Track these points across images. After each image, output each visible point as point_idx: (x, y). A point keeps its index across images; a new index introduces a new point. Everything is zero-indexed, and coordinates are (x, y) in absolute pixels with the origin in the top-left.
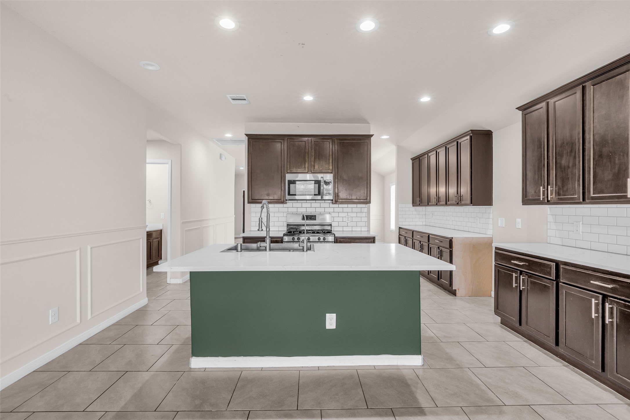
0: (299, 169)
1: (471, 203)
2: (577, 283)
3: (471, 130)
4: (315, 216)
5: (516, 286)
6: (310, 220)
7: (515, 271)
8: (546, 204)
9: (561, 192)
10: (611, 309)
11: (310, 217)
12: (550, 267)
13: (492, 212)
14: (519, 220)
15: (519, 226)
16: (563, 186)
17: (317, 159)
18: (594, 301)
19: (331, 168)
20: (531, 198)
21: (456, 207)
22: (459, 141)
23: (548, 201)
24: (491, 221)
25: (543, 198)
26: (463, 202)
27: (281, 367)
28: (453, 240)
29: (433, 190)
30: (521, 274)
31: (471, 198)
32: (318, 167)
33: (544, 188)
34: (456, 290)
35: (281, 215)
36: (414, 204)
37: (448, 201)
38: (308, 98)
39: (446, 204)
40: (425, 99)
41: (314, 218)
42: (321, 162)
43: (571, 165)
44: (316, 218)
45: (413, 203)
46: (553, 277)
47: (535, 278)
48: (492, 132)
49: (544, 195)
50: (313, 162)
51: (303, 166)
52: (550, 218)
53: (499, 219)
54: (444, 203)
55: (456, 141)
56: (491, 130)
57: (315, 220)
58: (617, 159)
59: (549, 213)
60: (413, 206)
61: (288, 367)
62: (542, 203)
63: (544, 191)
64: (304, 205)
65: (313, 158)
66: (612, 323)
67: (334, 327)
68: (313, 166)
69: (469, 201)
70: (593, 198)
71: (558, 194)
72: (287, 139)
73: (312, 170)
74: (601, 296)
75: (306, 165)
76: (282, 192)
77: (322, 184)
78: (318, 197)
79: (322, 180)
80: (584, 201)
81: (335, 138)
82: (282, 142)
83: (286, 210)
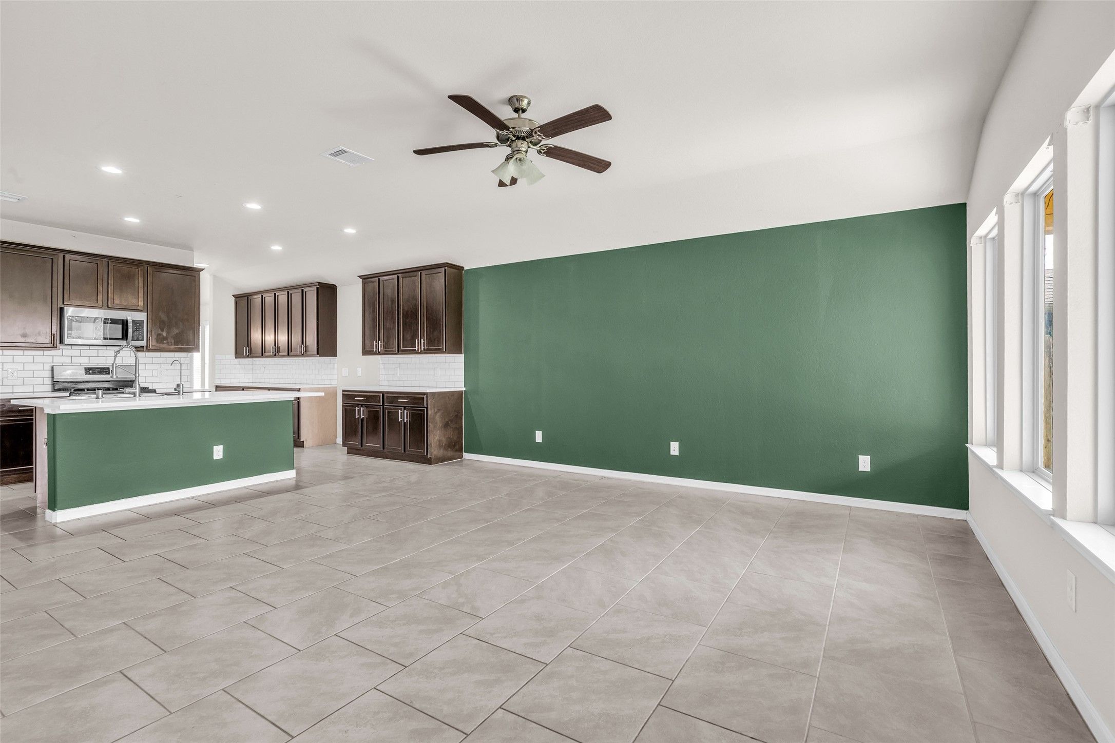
0: (86, 301)
1: (318, 354)
2: (393, 403)
3: (318, 282)
4: (108, 368)
5: (359, 417)
6: (99, 374)
7: (358, 405)
8: (378, 354)
9: (387, 346)
10: (407, 413)
11: (99, 370)
12: (378, 397)
13: (336, 362)
14: (359, 369)
15: (359, 374)
16: (388, 341)
17: (118, 290)
18: (400, 412)
19: (141, 304)
20: (368, 350)
21: (301, 358)
22: (305, 290)
23: (379, 352)
24: (335, 372)
25: (376, 350)
26: (308, 353)
29: (270, 338)
30: (361, 407)
31: (318, 349)
32: (120, 302)
33: (376, 342)
34: (303, 441)
36: (238, 354)
37: (291, 352)
39: (288, 355)
41: (106, 372)
42: (125, 294)
43: (392, 327)
44: (109, 371)
45: (236, 353)
46: (381, 405)
47: (371, 408)
48: (337, 287)
49: (376, 348)
50: (111, 293)
51: (95, 298)
52: (381, 366)
53: (343, 369)
54: (286, 353)
55: (302, 288)
56: (335, 284)
57: (109, 374)
59: (380, 362)
60: (236, 358)
62: (375, 354)
63: (376, 345)
64: (84, 353)
65: (111, 289)
66: (407, 421)
67: (221, 457)
68: (111, 299)
69: (316, 352)
70: (403, 351)
71: (385, 347)
72: (64, 256)
73: (109, 304)
74: (403, 408)
75: (100, 297)
76: (53, 333)
77: (130, 325)
78: (124, 343)
79: (130, 319)
80: (398, 353)
81: (147, 266)
82: (54, 260)
83: (49, 359)
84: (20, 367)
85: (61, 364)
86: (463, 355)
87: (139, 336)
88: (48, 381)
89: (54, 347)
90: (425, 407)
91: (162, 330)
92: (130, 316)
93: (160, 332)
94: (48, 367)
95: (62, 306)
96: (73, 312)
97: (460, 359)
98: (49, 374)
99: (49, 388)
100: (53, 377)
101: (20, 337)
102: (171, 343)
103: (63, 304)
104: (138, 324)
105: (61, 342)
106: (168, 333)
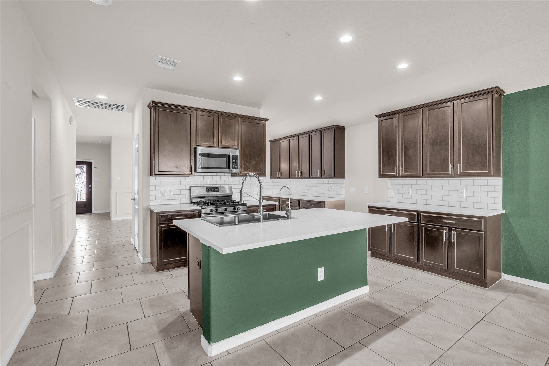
0: (208, 143)
1: (335, 177)
3: (335, 125)
4: (218, 188)
5: (388, 230)
6: (213, 192)
9: (408, 170)
10: (454, 234)
11: (213, 189)
12: (414, 215)
13: (344, 183)
14: (367, 188)
15: (367, 192)
16: (410, 166)
17: (224, 135)
18: (444, 231)
19: (236, 144)
20: (386, 173)
23: (399, 176)
24: (344, 189)
25: (396, 174)
26: (326, 176)
27: (290, 325)
28: (326, 203)
29: (295, 166)
31: (334, 173)
32: (225, 143)
33: (396, 167)
35: (183, 187)
37: (311, 175)
38: (238, 78)
39: (310, 177)
40: (318, 98)
41: (217, 190)
42: (228, 138)
43: (415, 154)
44: (218, 189)
45: (272, 176)
46: (416, 221)
48: (345, 128)
50: (220, 137)
51: (212, 141)
52: (390, 186)
53: (351, 187)
55: (321, 131)
56: (345, 126)
57: (218, 191)
58: (442, 153)
59: (389, 183)
60: (271, 179)
61: (295, 323)
63: (396, 170)
65: (220, 134)
66: (454, 242)
67: (323, 277)
68: (220, 141)
69: (333, 175)
70: (429, 174)
71: (405, 171)
72: (196, 112)
73: (219, 145)
74: (447, 228)
75: (215, 140)
76: (191, 165)
77: (231, 158)
78: (227, 171)
79: (231, 154)
80: (423, 176)
81: (239, 118)
82: (191, 115)
83: (188, 182)
84: (174, 187)
85: (194, 186)
86: (502, 178)
87: (235, 166)
88: (188, 197)
89: (192, 174)
90: (482, 231)
91: (247, 162)
92: (231, 152)
93: (246, 163)
94: (188, 188)
95: (196, 146)
96: (202, 150)
97: (498, 182)
98: (188, 192)
99: (188, 201)
100: (190, 194)
101: (174, 168)
102: (251, 170)
103: (196, 145)
104: (235, 157)
105: (195, 171)
106: (250, 164)
